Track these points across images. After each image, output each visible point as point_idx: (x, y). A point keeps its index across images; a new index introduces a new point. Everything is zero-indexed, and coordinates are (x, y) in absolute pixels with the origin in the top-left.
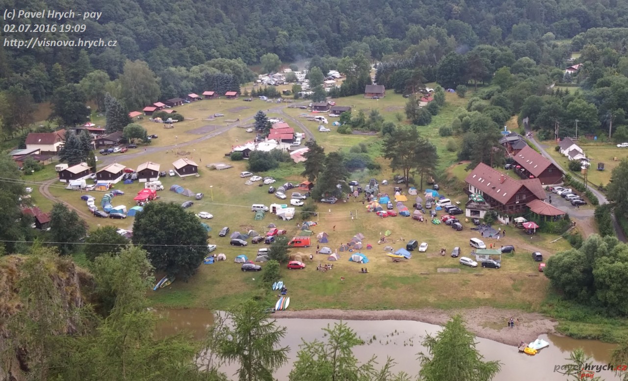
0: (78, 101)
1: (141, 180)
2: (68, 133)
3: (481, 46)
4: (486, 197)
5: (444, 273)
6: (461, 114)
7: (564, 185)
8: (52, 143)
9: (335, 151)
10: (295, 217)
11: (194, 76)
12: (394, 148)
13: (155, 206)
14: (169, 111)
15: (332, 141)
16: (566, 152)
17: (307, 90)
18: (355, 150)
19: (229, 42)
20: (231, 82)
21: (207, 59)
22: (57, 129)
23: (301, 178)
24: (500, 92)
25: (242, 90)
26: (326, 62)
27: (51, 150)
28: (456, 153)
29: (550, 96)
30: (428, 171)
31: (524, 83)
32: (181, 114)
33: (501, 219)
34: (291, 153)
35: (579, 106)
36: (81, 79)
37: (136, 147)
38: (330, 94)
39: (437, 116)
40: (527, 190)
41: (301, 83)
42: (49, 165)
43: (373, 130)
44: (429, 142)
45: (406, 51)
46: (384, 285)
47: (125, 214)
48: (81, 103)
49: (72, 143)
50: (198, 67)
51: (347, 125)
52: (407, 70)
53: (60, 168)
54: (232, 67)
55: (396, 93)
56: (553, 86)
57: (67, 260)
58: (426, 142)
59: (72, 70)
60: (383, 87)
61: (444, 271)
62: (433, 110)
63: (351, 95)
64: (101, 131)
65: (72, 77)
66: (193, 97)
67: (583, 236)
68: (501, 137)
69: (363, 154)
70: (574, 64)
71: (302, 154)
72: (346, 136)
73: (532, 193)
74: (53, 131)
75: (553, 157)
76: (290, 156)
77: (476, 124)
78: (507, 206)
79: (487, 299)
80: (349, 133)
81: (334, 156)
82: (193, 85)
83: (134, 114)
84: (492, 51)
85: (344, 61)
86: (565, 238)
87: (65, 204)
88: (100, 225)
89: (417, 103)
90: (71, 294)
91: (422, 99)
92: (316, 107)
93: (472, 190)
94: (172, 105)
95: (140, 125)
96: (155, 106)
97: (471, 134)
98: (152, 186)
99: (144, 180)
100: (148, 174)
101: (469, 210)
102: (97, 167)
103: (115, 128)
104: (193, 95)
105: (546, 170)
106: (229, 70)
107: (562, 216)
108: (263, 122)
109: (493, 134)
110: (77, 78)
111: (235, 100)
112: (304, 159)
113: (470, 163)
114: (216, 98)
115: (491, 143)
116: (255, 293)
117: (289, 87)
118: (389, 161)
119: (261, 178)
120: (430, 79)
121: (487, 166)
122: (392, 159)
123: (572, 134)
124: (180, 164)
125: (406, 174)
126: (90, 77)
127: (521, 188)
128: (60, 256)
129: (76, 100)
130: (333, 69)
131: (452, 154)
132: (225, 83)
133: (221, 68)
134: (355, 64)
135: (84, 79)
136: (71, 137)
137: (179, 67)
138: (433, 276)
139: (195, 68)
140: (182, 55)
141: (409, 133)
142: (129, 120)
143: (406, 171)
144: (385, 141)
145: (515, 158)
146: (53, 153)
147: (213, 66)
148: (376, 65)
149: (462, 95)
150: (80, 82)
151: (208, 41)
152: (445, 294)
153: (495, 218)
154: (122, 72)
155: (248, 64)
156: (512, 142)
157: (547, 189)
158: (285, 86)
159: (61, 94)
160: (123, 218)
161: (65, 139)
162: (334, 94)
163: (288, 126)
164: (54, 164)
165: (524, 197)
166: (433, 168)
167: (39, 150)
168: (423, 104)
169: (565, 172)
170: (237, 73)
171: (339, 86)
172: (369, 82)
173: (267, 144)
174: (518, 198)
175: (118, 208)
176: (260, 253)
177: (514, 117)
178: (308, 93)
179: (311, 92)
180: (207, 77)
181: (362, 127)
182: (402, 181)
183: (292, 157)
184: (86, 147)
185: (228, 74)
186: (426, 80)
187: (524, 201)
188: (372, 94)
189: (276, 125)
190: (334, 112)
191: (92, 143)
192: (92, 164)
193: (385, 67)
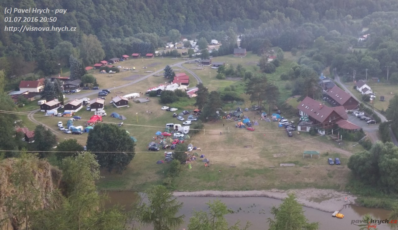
0: (53, 60)
1: (92, 110)
2: (46, 80)
3: (306, 24)
4: (310, 118)
5: (284, 167)
6: (294, 66)
7: (359, 110)
8: (36, 87)
9: (215, 90)
10: (190, 132)
11: (126, 44)
12: (252, 88)
13: (101, 126)
14: (111, 66)
15: (213, 84)
16: (360, 89)
17: (198, 52)
18: (227, 89)
19: (148, 22)
20: (149, 47)
21: (134, 33)
22: (39, 78)
23: (194, 107)
24: (318, 52)
25: (156, 53)
26: (209, 34)
27: (35, 92)
28: (292, 90)
29: (350, 54)
30: (273, 102)
31: (333, 46)
32: (118, 68)
33: (320, 132)
34: (187, 92)
35: (368, 60)
36: (55, 46)
37: (89, 89)
38: (211, 54)
39: (279, 67)
40: (336, 113)
41: (194, 47)
42: (34, 101)
43: (238, 76)
44: (274, 84)
45: (260, 27)
46: (247, 175)
47: (82, 131)
48: (54, 61)
49: (49, 87)
50: (128, 38)
51: (222, 74)
52: (260, 39)
53: (41, 102)
54: (150, 38)
55: (253, 53)
56: (351, 48)
57: (45, 161)
58: (272, 84)
59: (49, 41)
60: (245, 50)
61: (284, 166)
62: (276, 63)
63: (225, 55)
64: (67, 79)
65: (49, 45)
66: (125, 57)
67: (372, 142)
68: (319, 80)
69: (233, 92)
70: (365, 33)
71: (194, 92)
72: (222, 81)
73: (339, 116)
74: (37, 80)
75: (352, 92)
76: (186, 93)
77: (304, 72)
78: (324, 124)
79: (312, 183)
80: (224, 79)
81: (214, 93)
82: (125, 49)
83: (88, 68)
84: (313, 26)
85: (221, 33)
86: (361, 143)
87: (44, 125)
88: (66, 138)
89: (267, 60)
90: (46, 183)
91: (270, 57)
92: (202, 63)
93: (302, 114)
94: (112, 62)
95: (92, 75)
96: (102, 63)
97: (301, 79)
98: (99, 113)
99: (95, 110)
100: (96, 106)
102: (65, 101)
103: (76, 77)
104: (125, 56)
105: (348, 101)
106: (148, 40)
107: (358, 130)
108: (170, 72)
109: (314, 78)
110: (52, 46)
111: (152, 59)
112: (195, 95)
113: (300, 96)
114: (140, 58)
115: (313, 83)
116: (165, 181)
117: (185, 50)
118: (249, 96)
119: (168, 108)
120: (275, 45)
121: (311, 99)
122: (251, 95)
123: (364, 78)
124: (117, 99)
125: (260, 104)
126: (61, 45)
127: (332, 112)
128: (39, 158)
129: (51, 60)
130: (213, 39)
131: (289, 91)
132: (146, 48)
133: (143, 39)
134: (228, 35)
135: (57, 46)
136: (48, 83)
137: (116, 38)
138: (278, 168)
139: (127, 39)
140: (118, 31)
141: (262, 79)
142: (84, 72)
143: (260, 102)
144: (246, 83)
145: (328, 94)
146: (37, 94)
147: (138, 38)
148: (241, 36)
149: (294, 55)
150: (55, 48)
151: (135, 22)
152: (285, 180)
153: (316, 131)
154: (80, 41)
155: (160, 36)
156: (326, 84)
157: (349, 113)
158: (183, 50)
159: (42, 56)
160: (81, 134)
161: (44, 84)
163: (185, 75)
164: (37, 100)
165: (335, 119)
166: (277, 100)
167: (28, 91)
168: (270, 60)
169: (360, 102)
170: (153, 42)
171: (217, 50)
172: (236, 46)
173: (172, 86)
174: (330, 118)
175: (78, 128)
176: (167, 155)
177: (327, 68)
178: (198, 54)
179: (200, 54)
180: (135, 44)
181: (232, 75)
182: (257, 108)
183: (188, 94)
184: (57, 89)
185: (148, 42)
186: (272, 45)
187: (334, 121)
188: (238, 54)
189: (177, 75)
190: (214, 66)
191: (62, 87)
192: (61, 100)
193: (246, 37)
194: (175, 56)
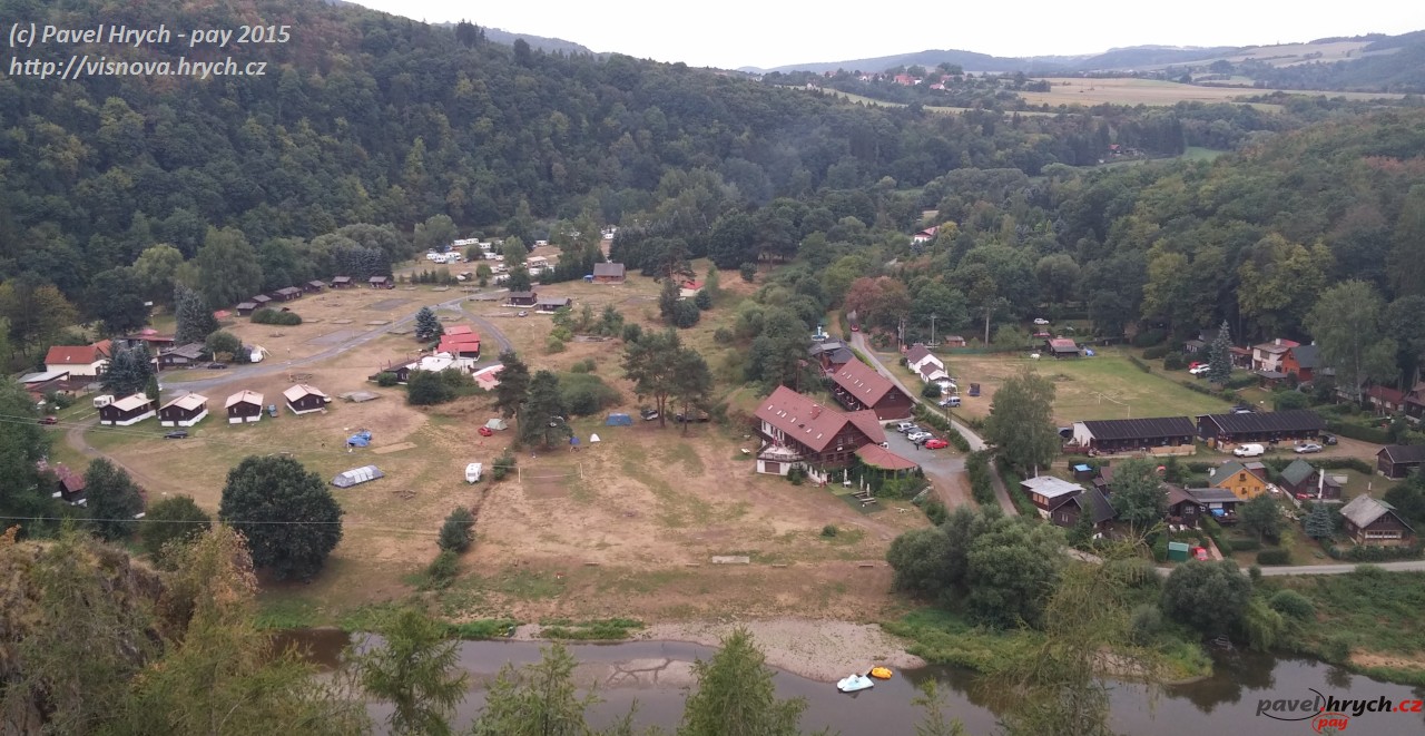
0: (131, 292)
1: (233, 420)
2: (115, 346)
3: (780, 200)
4: (789, 440)
5: (723, 565)
6: (749, 309)
7: (915, 420)
8: (88, 363)
9: (546, 370)
11: (318, 251)
12: (641, 364)
13: (258, 462)
16: (917, 368)
17: (501, 272)
18: (577, 368)
19: (374, 196)
20: (378, 261)
21: (339, 225)
22: (97, 339)
24: (809, 272)
25: (396, 275)
27: (87, 374)
29: (890, 278)
30: (695, 400)
32: (296, 312)
33: (814, 476)
34: (475, 374)
35: (937, 293)
36: (136, 258)
37: (224, 368)
38: (536, 278)
39: (709, 314)
40: (855, 428)
41: (491, 261)
42: (83, 397)
43: (607, 335)
44: (697, 354)
45: (659, 208)
46: (625, 586)
48: (134, 296)
49: (121, 361)
50: (323, 237)
51: (564, 328)
52: (660, 239)
53: (99, 402)
54: (379, 237)
55: (643, 274)
56: (893, 262)
58: (691, 352)
59: (122, 244)
60: (623, 266)
61: (724, 561)
62: (703, 302)
63: (571, 279)
64: (169, 341)
65: (121, 255)
66: (317, 286)
67: (947, 503)
68: (813, 344)
69: (592, 373)
70: (930, 225)
71: (493, 374)
73: (861, 433)
74: (91, 343)
75: (896, 375)
76: (472, 378)
77: (772, 324)
78: (824, 455)
79: (789, 607)
81: (545, 377)
82: (316, 265)
83: (221, 315)
84: (796, 207)
85: (559, 225)
86: (917, 504)
87: (107, 459)
88: (167, 493)
89: (678, 290)
91: (685, 284)
92: (514, 300)
93: (768, 431)
94: (282, 299)
95: (232, 331)
96: (257, 302)
97: (765, 341)
99: (238, 420)
100: (244, 409)
101: (763, 462)
102: (162, 399)
103: (190, 335)
104: (317, 283)
105: (885, 397)
106: (375, 243)
107: (911, 470)
108: (430, 324)
109: (799, 339)
110: (129, 256)
111: (384, 290)
112: (497, 383)
113: (762, 385)
114: (353, 287)
115: (797, 352)
117: (470, 269)
118: (633, 384)
120: (699, 252)
121: (790, 392)
122: (638, 380)
123: (926, 339)
124: (296, 393)
125: (661, 404)
126: (150, 255)
127: (845, 426)
129: (125, 292)
130: (541, 238)
131: (735, 370)
132: (369, 262)
133: (362, 239)
134: (578, 229)
135: (141, 258)
136: (118, 351)
137: (293, 237)
138: (707, 569)
139: (320, 240)
140: (298, 219)
141: (665, 340)
142: (214, 325)
143: (660, 398)
144: (627, 352)
145: (836, 379)
146: (90, 379)
147: (350, 236)
149: (749, 279)
150: (134, 263)
151: (340, 196)
153: (804, 474)
154: (201, 245)
156: (830, 352)
157: (888, 427)
158: (464, 268)
159: (103, 282)
161: (110, 355)
162: (546, 279)
163: (470, 331)
164: (90, 396)
165: (851, 441)
166: (704, 395)
167: (67, 373)
168: (687, 293)
169: (917, 400)
170: (389, 248)
171: (551, 267)
172: (601, 259)
173: (436, 359)
174: (840, 441)
177: (832, 312)
178: (501, 277)
179: (507, 276)
180: (340, 254)
181: (589, 331)
183: (476, 379)
184: (143, 367)
185: (373, 248)
186: (690, 253)
187: (851, 447)
188: (605, 277)
189: (450, 330)
190: (545, 307)
191: (153, 361)
192: (154, 395)
193: (626, 235)
194: (444, 283)
